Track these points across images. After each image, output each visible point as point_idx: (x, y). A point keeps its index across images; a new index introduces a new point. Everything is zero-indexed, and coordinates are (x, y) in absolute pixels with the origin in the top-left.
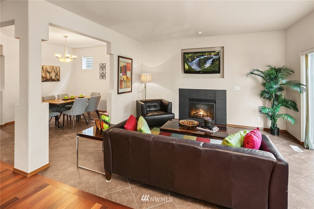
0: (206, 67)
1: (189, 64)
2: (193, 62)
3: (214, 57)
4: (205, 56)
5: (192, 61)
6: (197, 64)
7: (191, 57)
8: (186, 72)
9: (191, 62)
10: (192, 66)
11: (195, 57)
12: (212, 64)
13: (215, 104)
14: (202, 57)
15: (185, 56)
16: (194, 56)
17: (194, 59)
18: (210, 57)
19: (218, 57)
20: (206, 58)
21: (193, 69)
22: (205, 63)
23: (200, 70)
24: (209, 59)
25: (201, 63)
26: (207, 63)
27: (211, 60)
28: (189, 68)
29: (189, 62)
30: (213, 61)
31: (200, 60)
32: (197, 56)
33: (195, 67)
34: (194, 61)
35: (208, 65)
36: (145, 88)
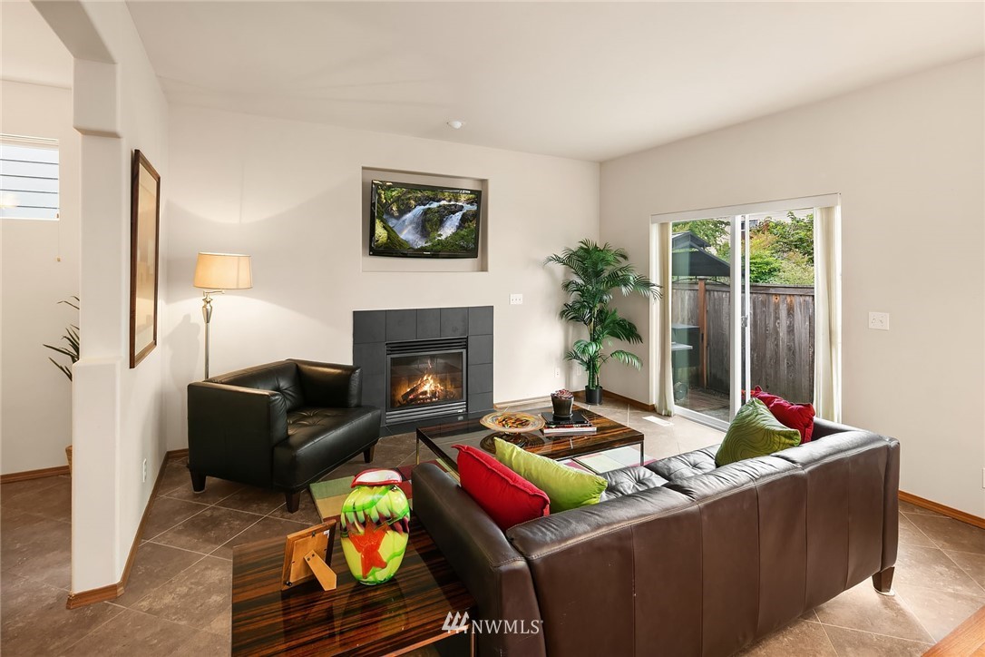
0: (443, 238)
1: (392, 223)
2: (404, 218)
3: (468, 207)
4: (443, 203)
5: (402, 212)
6: (417, 224)
7: (398, 200)
8: (376, 250)
9: (398, 218)
10: (401, 232)
11: (412, 202)
12: (460, 227)
13: (464, 351)
14: (435, 205)
15: (379, 195)
16: (409, 199)
17: (409, 209)
18: (455, 205)
19: (474, 208)
20: (444, 206)
21: (402, 243)
22: (441, 223)
23: (424, 245)
24: (454, 213)
25: (428, 224)
26: (448, 224)
27: (459, 215)
28: (389, 238)
29: (392, 216)
30: (464, 220)
31: (425, 212)
32: (420, 199)
33: (408, 234)
34: (409, 216)
35: (448, 230)
36: (208, 322)
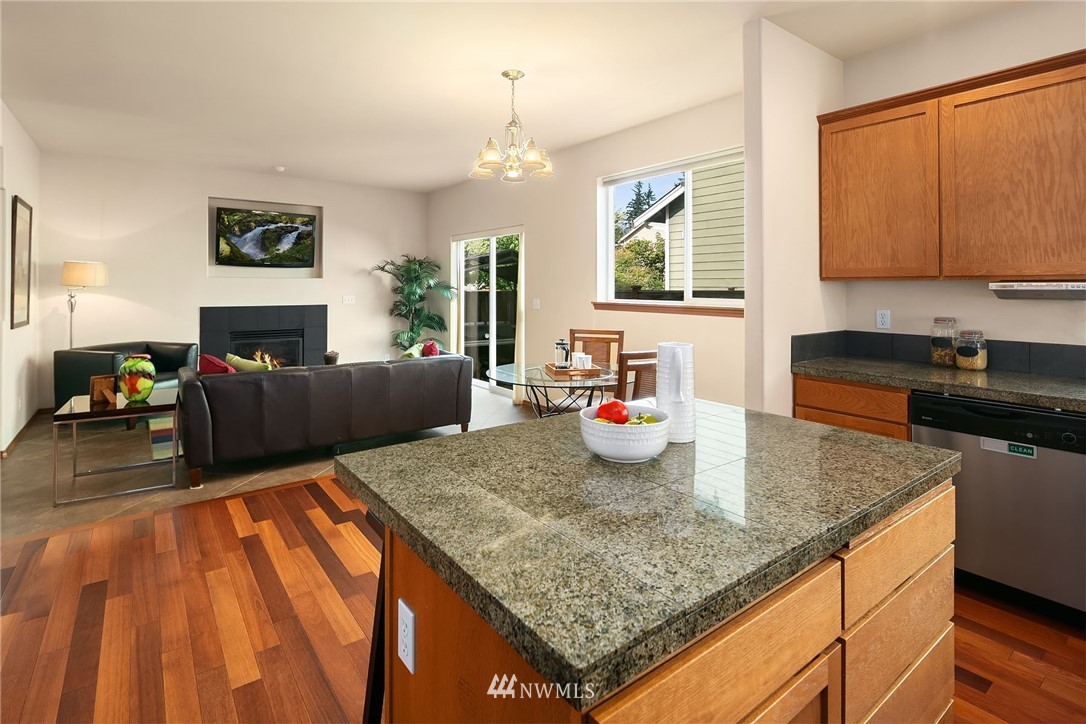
0: (281, 252)
1: (234, 240)
2: (245, 236)
3: (302, 228)
4: (279, 225)
5: (243, 232)
6: (258, 241)
7: (239, 222)
8: (221, 260)
9: (240, 236)
10: (242, 247)
11: (253, 224)
12: (295, 244)
13: (301, 339)
14: (273, 226)
15: (223, 219)
16: (250, 221)
17: (250, 230)
18: (292, 227)
19: (310, 228)
20: (281, 228)
21: (243, 256)
22: (279, 240)
23: (263, 257)
24: (290, 232)
25: (267, 241)
26: (285, 241)
27: (295, 234)
28: (231, 252)
29: (235, 235)
30: (299, 237)
31: (264, 232)
32: (259, 221)
33: (248, 249)
34: (249, 235)
35: (285, 246)
36: (72, 311)
